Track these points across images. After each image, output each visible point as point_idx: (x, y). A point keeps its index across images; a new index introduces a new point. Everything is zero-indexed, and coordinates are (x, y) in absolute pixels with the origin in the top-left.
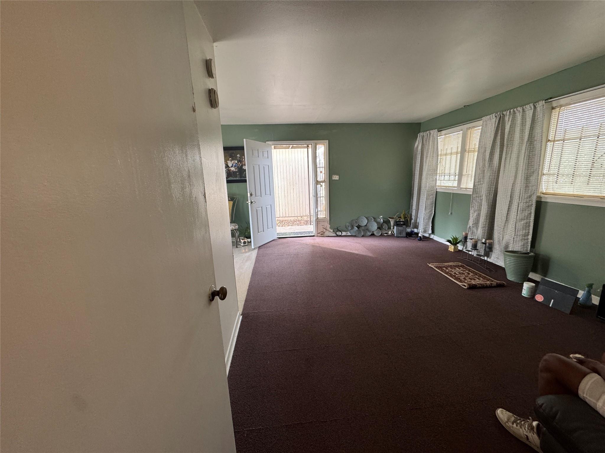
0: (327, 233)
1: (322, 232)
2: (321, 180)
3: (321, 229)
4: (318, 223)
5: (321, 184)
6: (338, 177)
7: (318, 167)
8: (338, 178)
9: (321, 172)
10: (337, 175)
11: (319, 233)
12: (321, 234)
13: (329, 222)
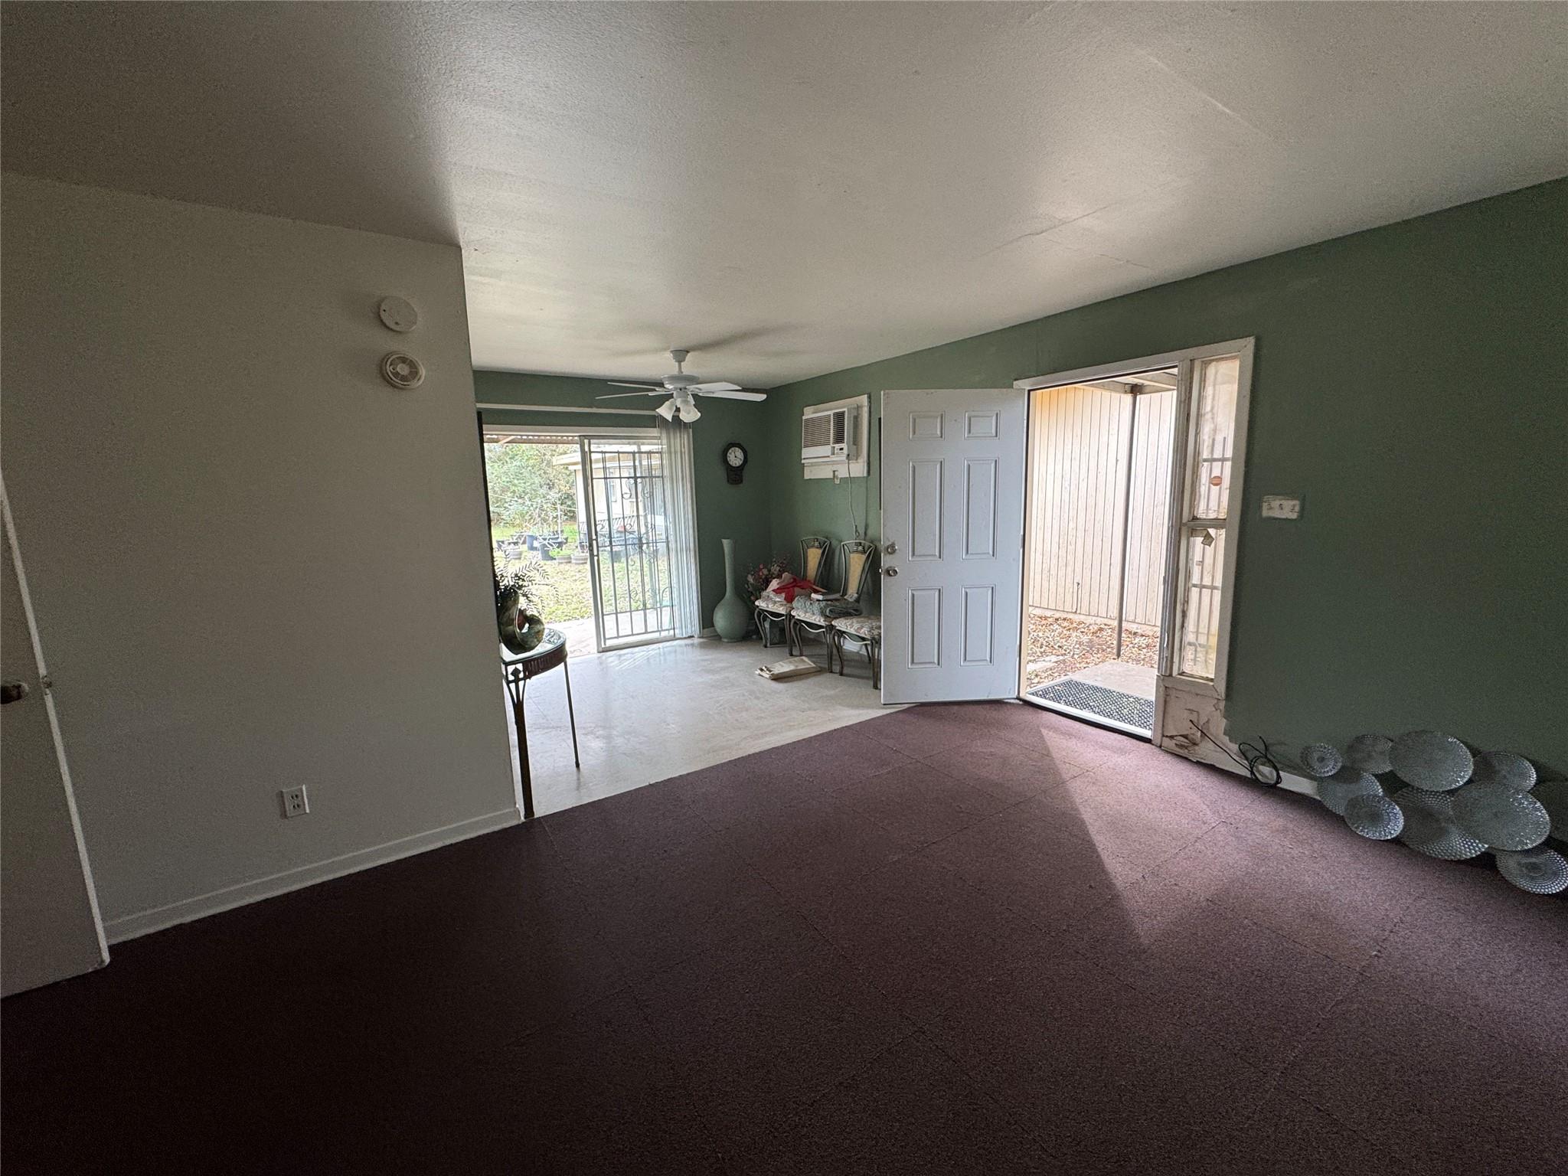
0: (1207, 751)
1: (1185, 736)
2: (1212, 516)
3: (1180, 725)
4: (1173, 693)
5: (1212, 531)
6: (1297, 509)
7: (1205, 457)
8: (1292, 510)
9: (1216, 481)
10: (1290, 494)
11: (1172, 737)
12: (1181, 746)
13: (1222, 705)
